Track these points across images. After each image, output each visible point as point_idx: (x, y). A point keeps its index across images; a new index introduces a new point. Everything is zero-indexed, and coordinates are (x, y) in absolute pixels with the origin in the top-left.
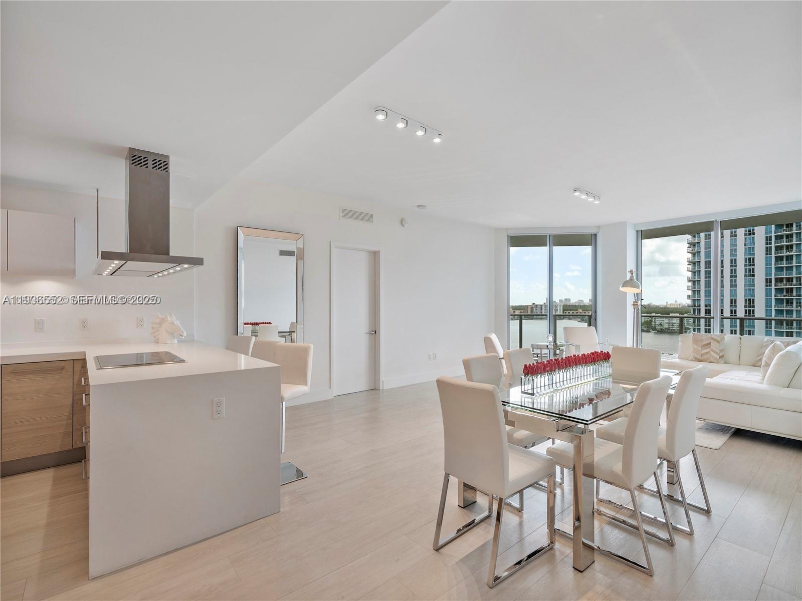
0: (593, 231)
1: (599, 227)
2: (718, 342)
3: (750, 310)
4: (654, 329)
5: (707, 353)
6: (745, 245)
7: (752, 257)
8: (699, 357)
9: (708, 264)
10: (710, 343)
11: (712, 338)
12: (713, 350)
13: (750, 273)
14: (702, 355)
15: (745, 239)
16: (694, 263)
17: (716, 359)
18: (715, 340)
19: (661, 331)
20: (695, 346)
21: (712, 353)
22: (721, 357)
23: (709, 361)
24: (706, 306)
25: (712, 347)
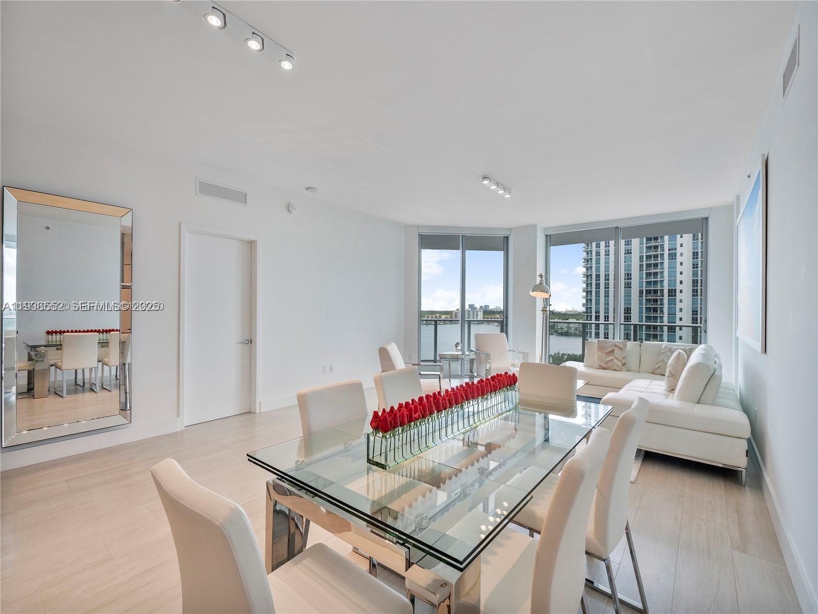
0: (505, 234)
1: (510, 229)
2: (621, 349)
3: (627, 316)
4: (556, 332)
5: (611, 361)
6: (625, 262)
7: (630, 272)
8: (603, 365)
9: (598, 276)
10: (614, 350)
11: (616, 346)
12: (616, 358)
13: (628, 286)
14: (607, 362)
15: (625, 257)
16: (588, 276)
17: (619, 367)
18: (618, 347)
19: (562, 334)
20: (600, 353)
21: (615, 361)
22: (624, 364)
23: (612, 369)
24: (596, 313)
25: (615, 354)
